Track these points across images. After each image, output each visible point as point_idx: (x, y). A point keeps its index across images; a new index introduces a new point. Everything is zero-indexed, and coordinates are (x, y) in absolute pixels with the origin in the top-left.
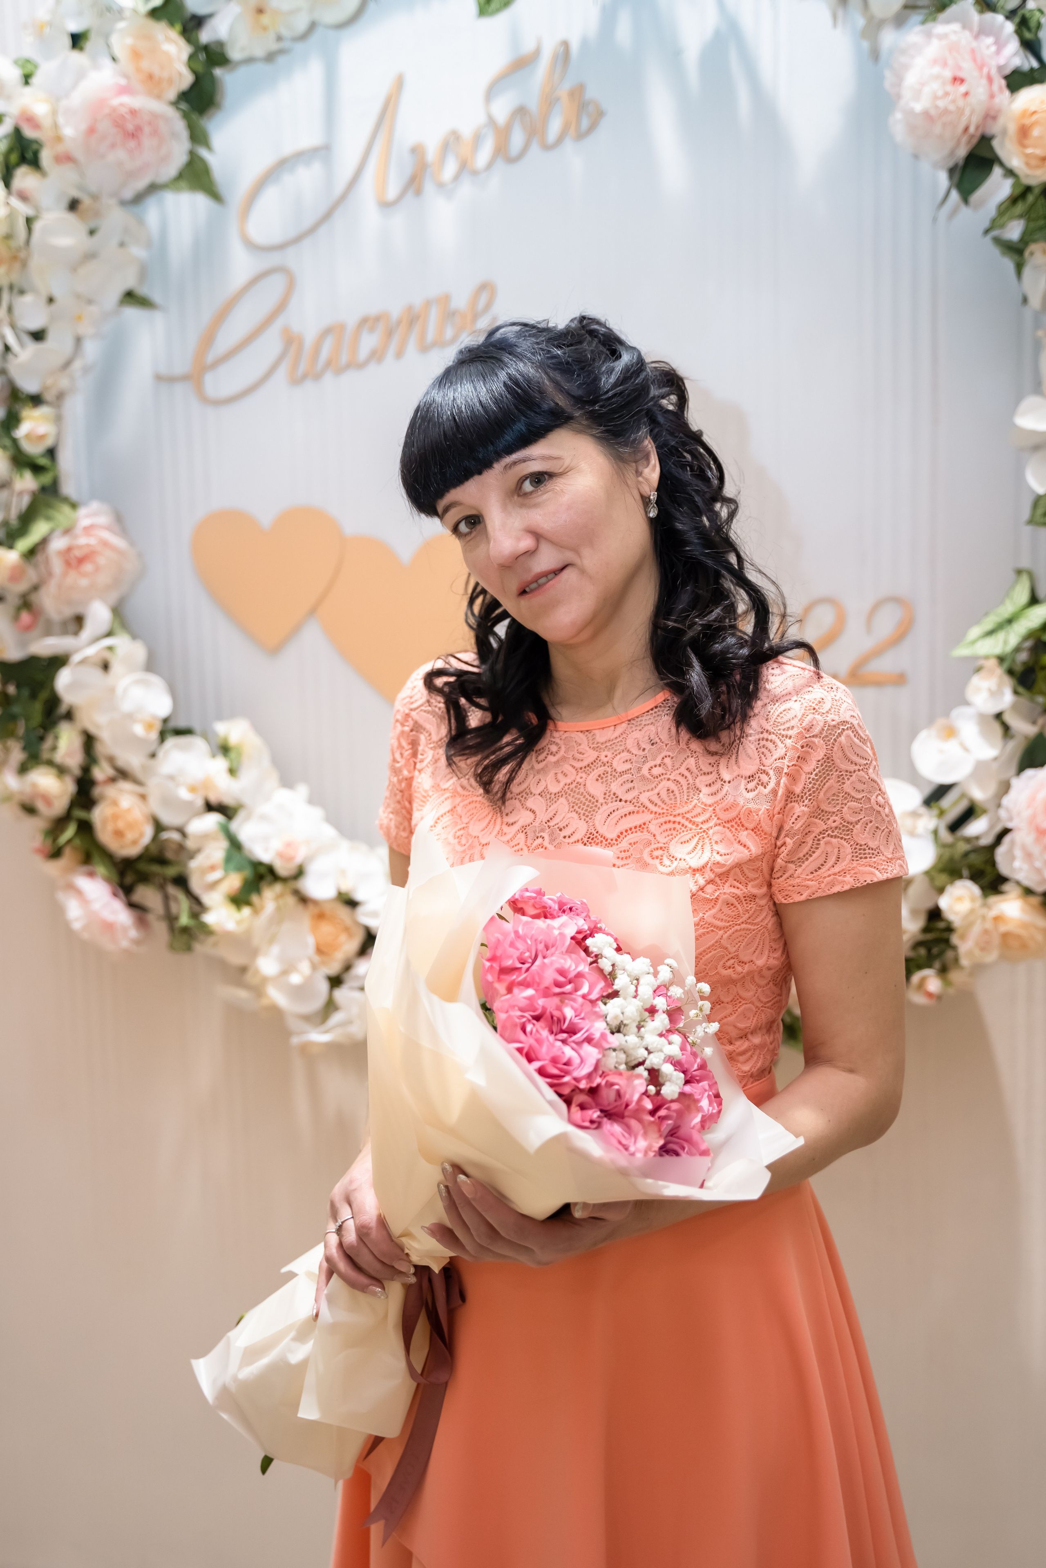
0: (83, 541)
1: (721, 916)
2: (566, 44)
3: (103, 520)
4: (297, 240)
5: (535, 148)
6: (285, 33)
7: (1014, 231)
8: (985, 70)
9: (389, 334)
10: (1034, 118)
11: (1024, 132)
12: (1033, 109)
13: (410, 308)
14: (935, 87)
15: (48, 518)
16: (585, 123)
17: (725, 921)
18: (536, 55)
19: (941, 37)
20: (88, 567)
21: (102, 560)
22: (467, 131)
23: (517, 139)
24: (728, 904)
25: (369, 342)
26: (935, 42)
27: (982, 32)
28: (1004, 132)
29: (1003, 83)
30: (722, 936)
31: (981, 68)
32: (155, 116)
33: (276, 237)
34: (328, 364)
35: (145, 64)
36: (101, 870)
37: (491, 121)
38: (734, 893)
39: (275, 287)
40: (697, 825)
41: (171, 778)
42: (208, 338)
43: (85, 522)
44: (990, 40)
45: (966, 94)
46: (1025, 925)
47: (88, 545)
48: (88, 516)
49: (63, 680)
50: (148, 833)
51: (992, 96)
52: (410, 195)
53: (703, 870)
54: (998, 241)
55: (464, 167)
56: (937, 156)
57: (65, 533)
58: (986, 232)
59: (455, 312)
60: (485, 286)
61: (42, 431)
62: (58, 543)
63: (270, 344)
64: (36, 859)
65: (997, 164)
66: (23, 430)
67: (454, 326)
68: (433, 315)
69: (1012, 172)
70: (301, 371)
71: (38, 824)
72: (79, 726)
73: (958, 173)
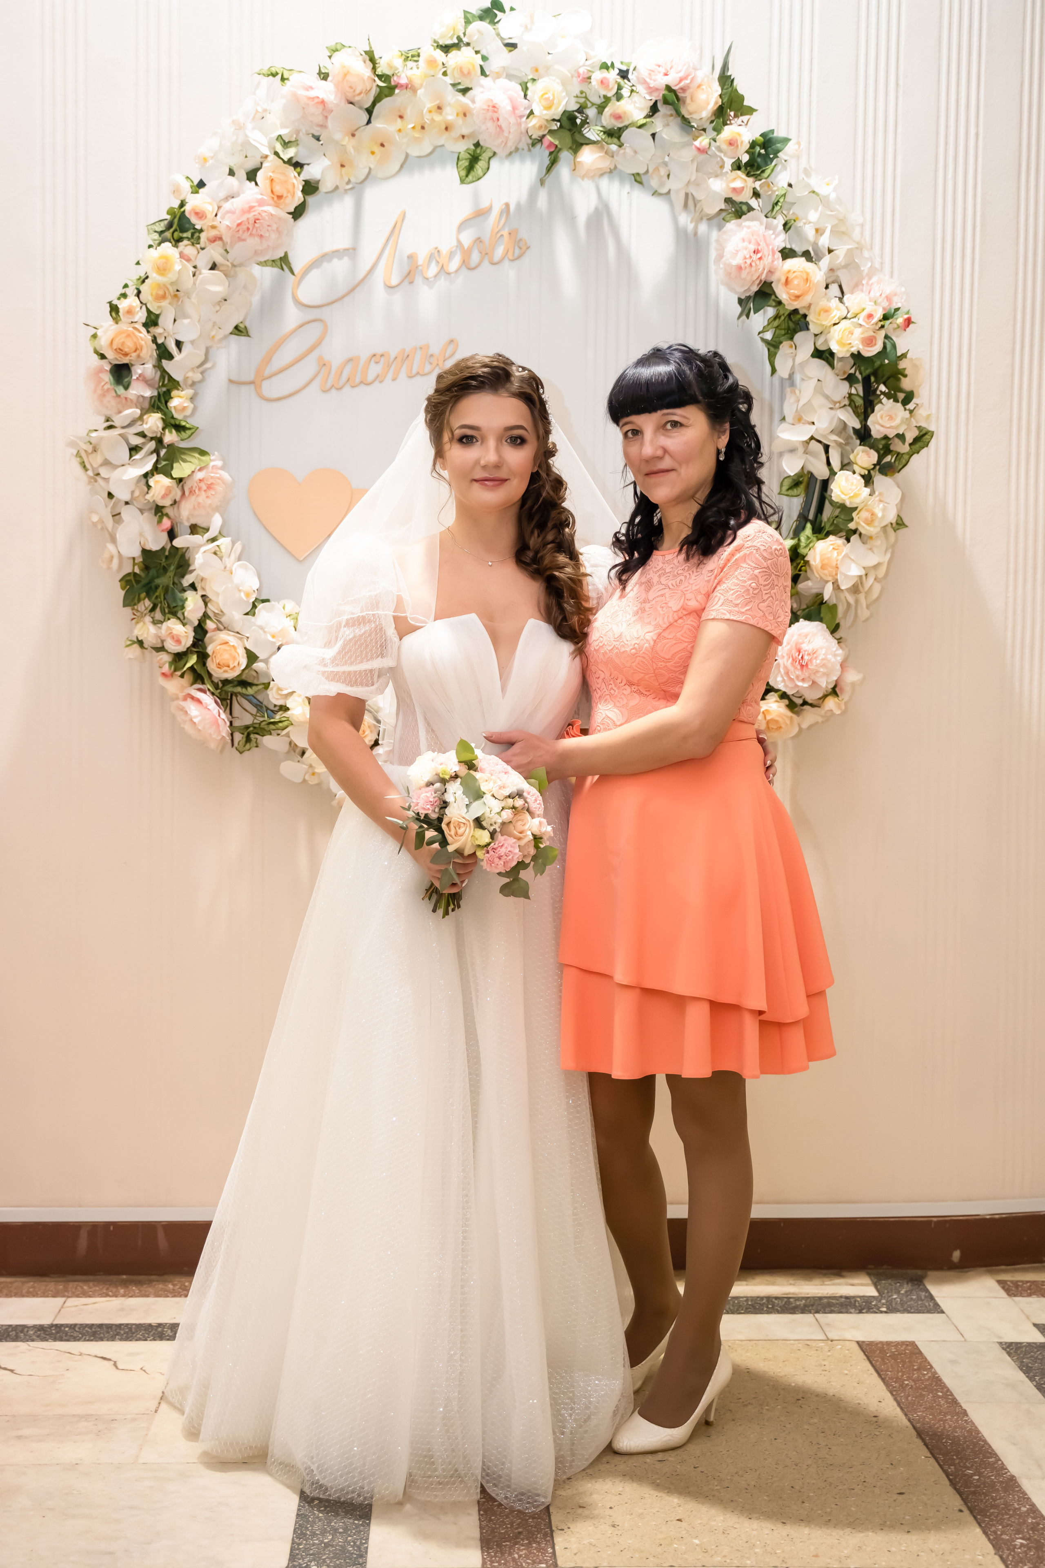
0: (211, 476)
2: (507, 205)
3: (219, 463)
4: (330, 304)
5: (486, 263)
6: (353, 180)
7: (768, 336)
8: (771, 247)
9: (389, 366)
10: (795, 274)
11: (787, 282)
12: (795, 270)
13: (404, 350)
14: (745, 252)
15: (185, 461)
16: (517, 252)
18: (490, 209)
19: (749, 227)
20: (212, 493)
21: (220, 488)
22: (444, 251)
23: (475, 257)
25: (374, 370)
26: (745, 229)
27: (768, 227)
28: (779, 280)
29: (780, 255)
31: (767, 246)
32: (280, 219)
33: (317, 300)
34: (348, 381)
35: (278, 189)
36: (209, 686)
37: (460, 243)
39: (315, 330)
41: (261, 628)
42: (268, 359)
43: (212, 464)
44: (771, 232)
45: (760, 259)
46: (780, 715)
47: (213, 478)
48: (212, 461)
49: (195, 562)
50: (244, 662)
51: (773, 261)
52: (406, 281)
54: (763, 340)
55: (442, 270)
56: (742, 290)
57: (200, 469)
58: (759, 333)
59: (432, 355)
60: (452, 341)
61: (185, 405)
62: (199, 475)
63: (309, 366)
64: (162, 681)
65: (773, 297)
66: (174, 403)
67: (431, 363)
68: (418, 356)
69: (779, 303)
70: (329, 384)
71: (165, 658)
72: (200, 593)
73: (752, 300)
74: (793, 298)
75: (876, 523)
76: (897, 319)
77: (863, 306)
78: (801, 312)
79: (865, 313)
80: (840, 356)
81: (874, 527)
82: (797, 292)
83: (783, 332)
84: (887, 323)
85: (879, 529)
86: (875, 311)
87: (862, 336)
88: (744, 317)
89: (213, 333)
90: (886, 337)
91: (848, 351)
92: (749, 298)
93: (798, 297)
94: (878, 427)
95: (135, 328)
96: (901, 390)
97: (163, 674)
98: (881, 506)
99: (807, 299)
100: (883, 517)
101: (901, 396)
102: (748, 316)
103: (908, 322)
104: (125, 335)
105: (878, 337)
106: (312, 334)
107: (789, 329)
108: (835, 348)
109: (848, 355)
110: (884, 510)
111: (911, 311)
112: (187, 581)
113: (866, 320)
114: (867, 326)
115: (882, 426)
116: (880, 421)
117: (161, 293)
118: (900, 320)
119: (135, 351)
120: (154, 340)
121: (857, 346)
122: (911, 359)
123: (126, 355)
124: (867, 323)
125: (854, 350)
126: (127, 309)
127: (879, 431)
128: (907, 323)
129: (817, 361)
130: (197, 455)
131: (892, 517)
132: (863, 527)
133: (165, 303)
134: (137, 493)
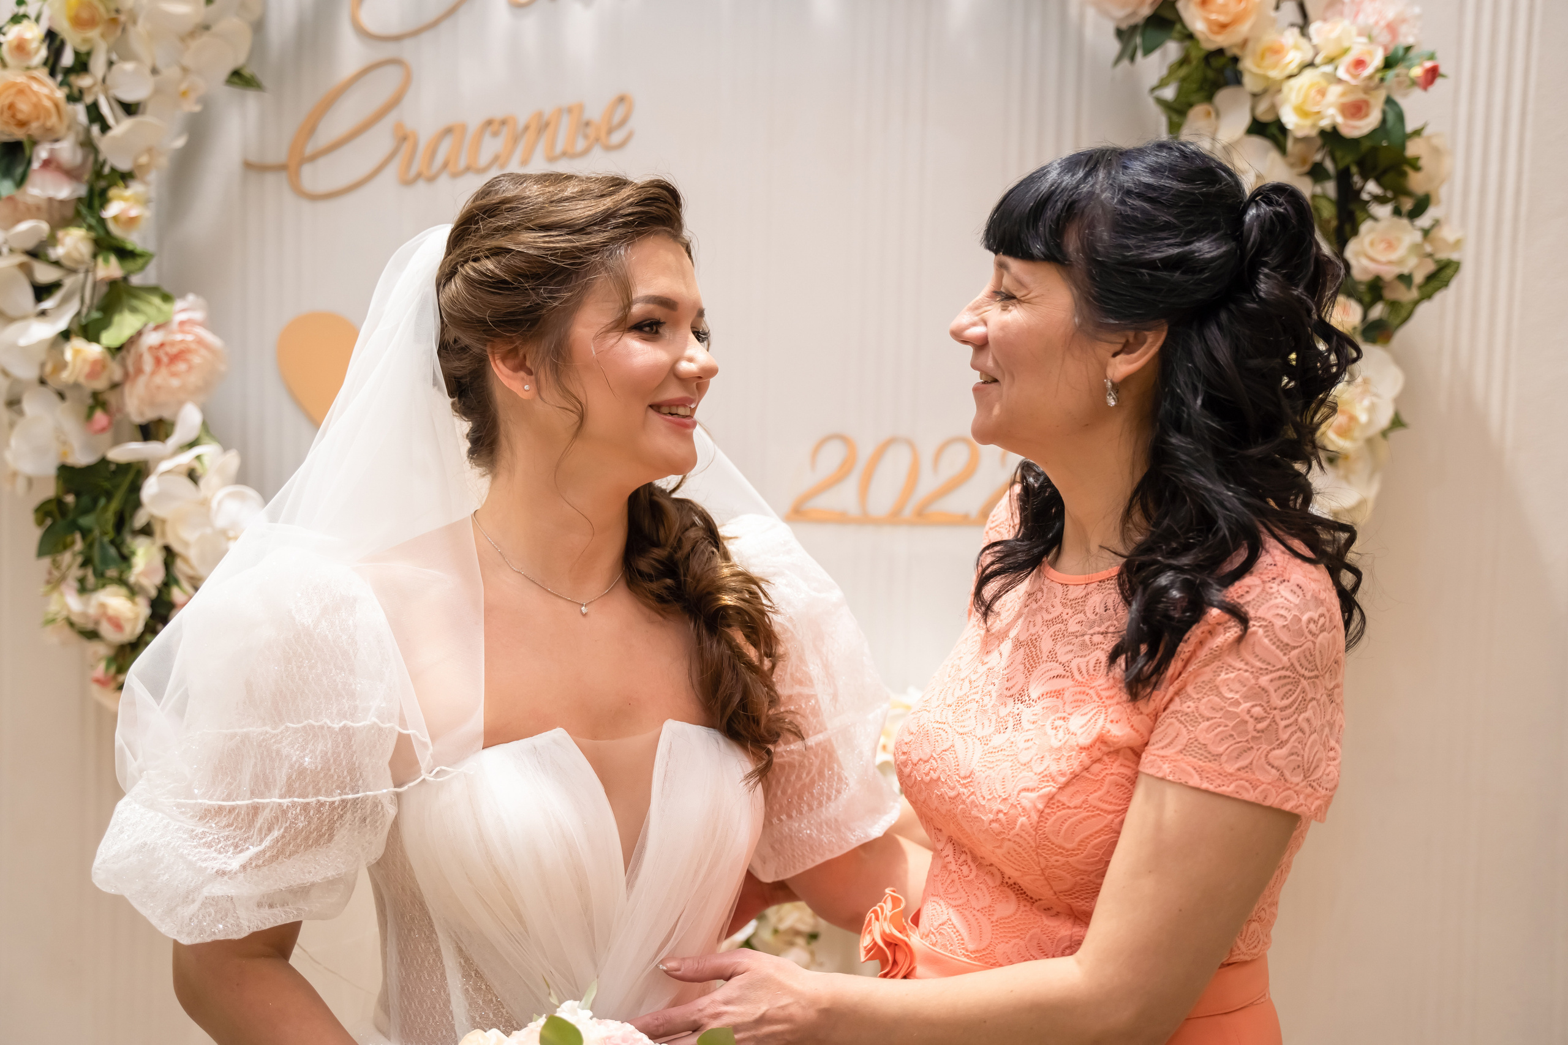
0: (179, 337)
1: (1110, 799)
3: (198, 315)
4: (415, 33)
7: (1169, 93)
9: (515, 140)
11: (1205, 2)
13: (539, 115)
15: (134, 310)
17: (1116, 804)
20: (181, 366)
21: (196, 360)
24: (1117, 785)
30: (1113, 821)
33: (393, 27)
34: (445, 165)
38: (1123, 774)
39: (390, 79)
40: (1101, 699)
42: (310, 128)
43: (183, 317)
47: (182, 341)
48: (184, 310)
49: (150, 489)
53: (1091, 749)
54: (1161, 102)
56: (1120, 13)
57: (157, 328)
58: (1153, 89)
59: (587, 124)
60: (622, 99)
61: (133, 213)
62: (152, 339)
63: (379, 142)
64: (95, 689)
65: (1178, 27)
66: (111, 211)
67: (586, 137)
68: (565, 125)
69: (1190, 36)
70: (413, 171)
71: (100, 650)
72: (159, 542)
73: (1139, 31)
74: (1215, 29)
75: (1357, 433)
76: (1410, 67)
77: (1346, 44)
78: (1229, 53)
79: (1349, 59)
80: (1300, 134)
81: (1353, 439)
82: (1222, 19)
83: (1194, 86)
84: (1391, 74)
85: (1361, 443)
86: (1371, 54)
87: (1345, 100)
88: (1125, 62)
89: (183, 87)
90: (1389, 101)
91: (1314, 126)
92: (1134, 29)
93: (1224, 26)
94: (1365, 262)
95: (34, 78)
96: (1408, 193)
97: (98, 681)
98: (1366, 402)
99: (1244, 29)
100: (1370, 422)
101: (1408, 205)
102: (1132, 58)
103: (1433, 74)
104: (13, 91)
105: (1372, 101)
106: (386, 83)
107: (1205, 80)
108: (1290, 119)
109: (1314, 133)
110: (1372, 409)
111: (1438, 55)
112: (140, 520)
113: (1352, 70)
114: (1353, 82)
115: (1372, 260)
116: (1371, 252)
117: (85, 15)
118: (1417, 72)
119: (38, 118)
120: (74, 98)
121: (1331, 115)
122: (1429, 138)
123: (22, 124)
124: (1355, 77)
125: (1325, 123)
126: (15, 43)
127: (1365, 270)
128: (1430, 77)
129: (1257, 141)
130: (156, 300)
131: (1384, 419)
132: (1332, 442)
133: (94, 34)
134: (49, 368)
